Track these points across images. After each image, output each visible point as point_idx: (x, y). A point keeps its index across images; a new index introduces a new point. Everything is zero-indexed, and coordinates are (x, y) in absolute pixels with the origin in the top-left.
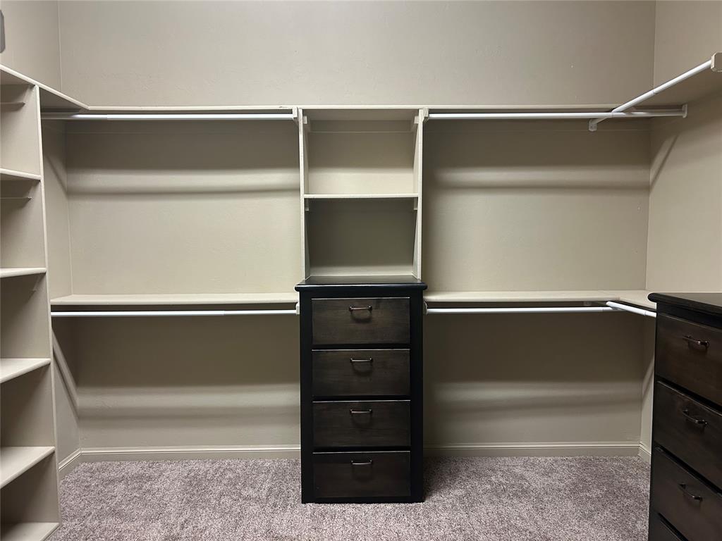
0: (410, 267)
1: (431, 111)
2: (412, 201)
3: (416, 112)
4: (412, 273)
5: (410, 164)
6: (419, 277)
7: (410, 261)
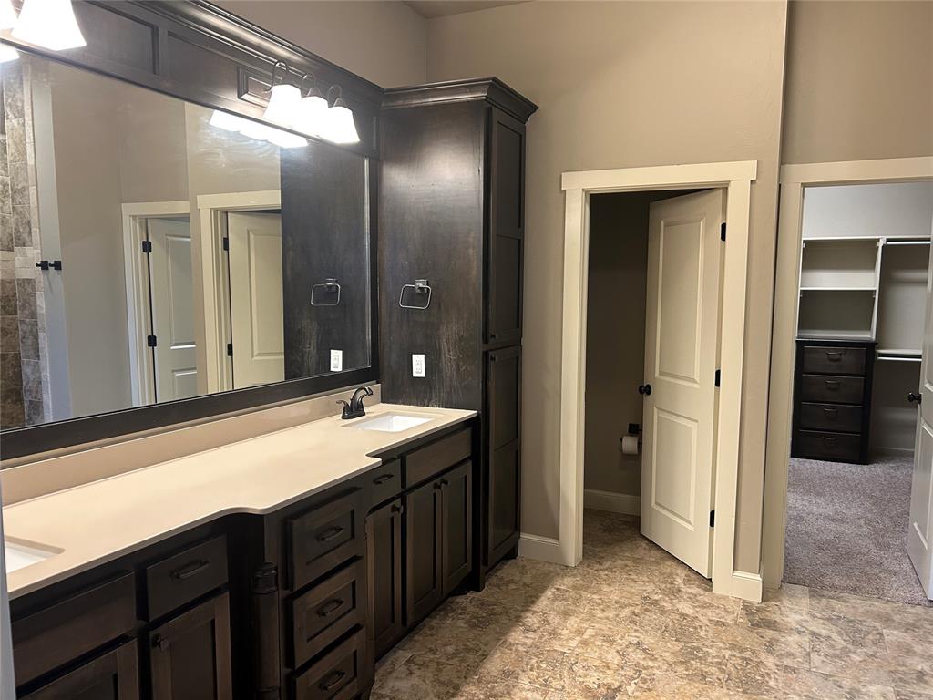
0: (869, 332)
1: (888, 240)
2: (873, 292)
3: (878, 240)
4: (870, 336)
5: (873, 267)
6: (874, 338)
7: (869, 328)
